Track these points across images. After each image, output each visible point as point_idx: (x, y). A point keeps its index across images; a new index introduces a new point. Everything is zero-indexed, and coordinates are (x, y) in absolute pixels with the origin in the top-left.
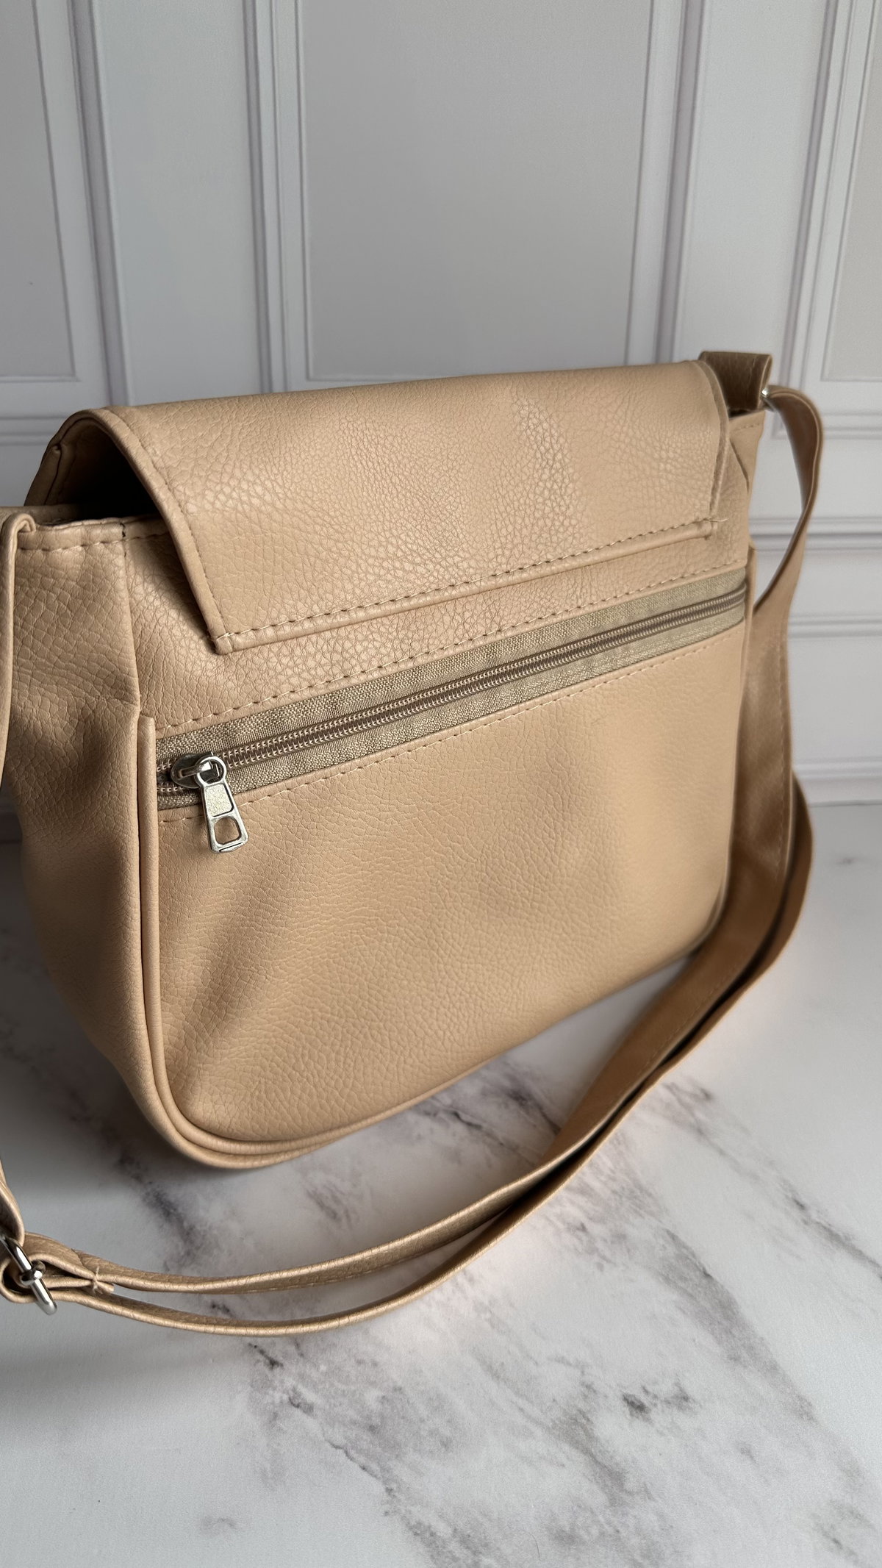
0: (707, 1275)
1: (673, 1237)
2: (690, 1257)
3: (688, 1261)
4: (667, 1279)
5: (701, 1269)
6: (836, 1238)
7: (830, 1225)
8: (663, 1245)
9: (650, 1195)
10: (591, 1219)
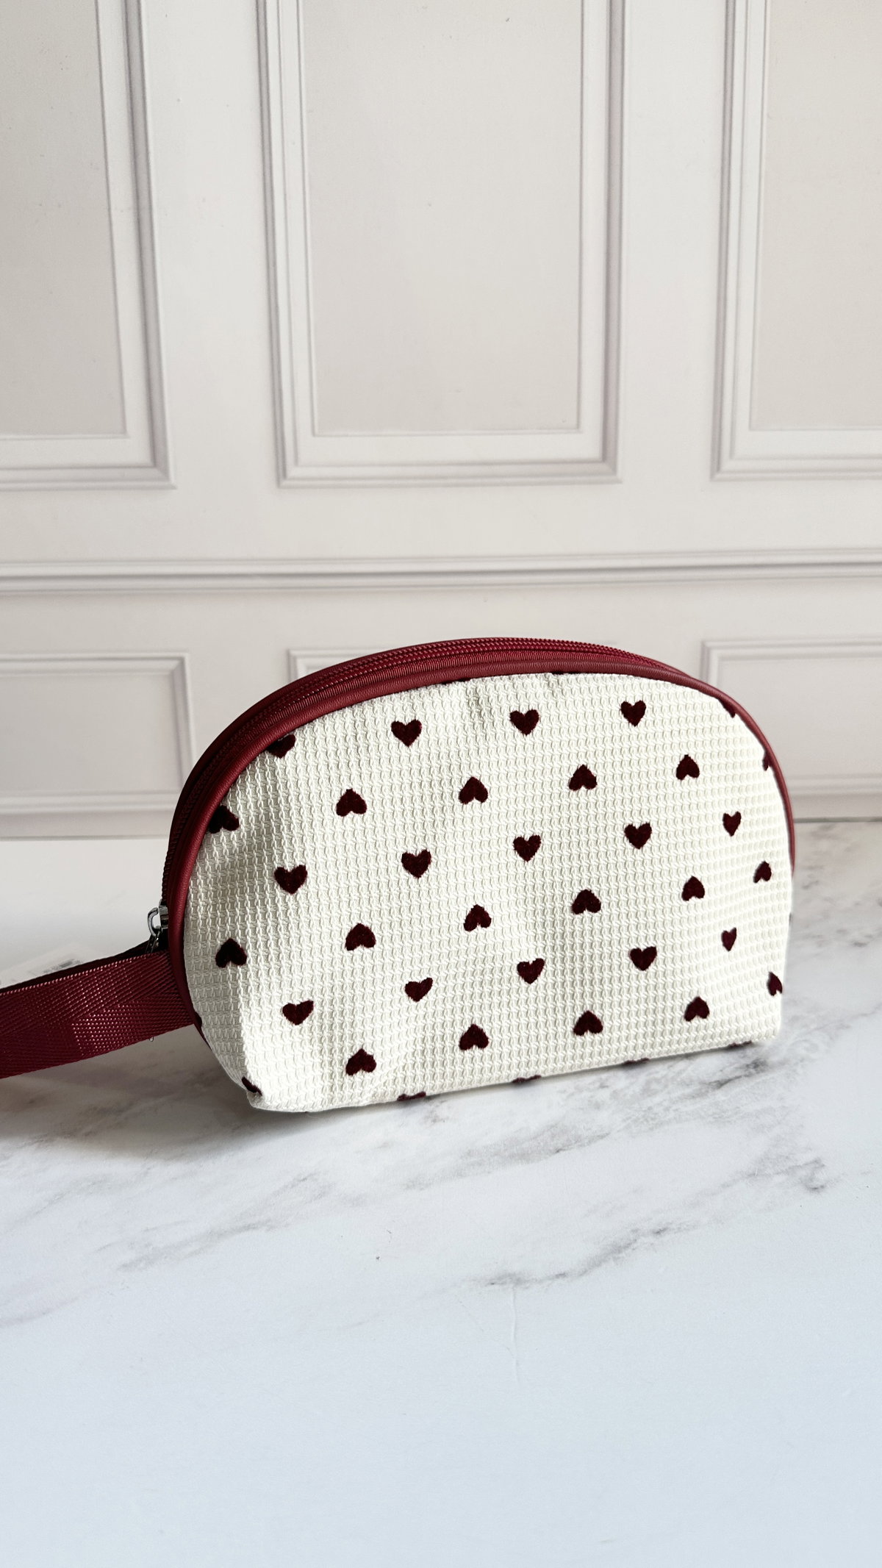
0: (558, 1151)
1: (602, 1137)
2: (578, 1144)
3: (573, 1142)
4: (552, 1126)
5: (566, 1148)
6: (617, 1250)
7: (634, 1249)
8: (590, 1129)
9: (651, 1129)
10: (614, 1092)
